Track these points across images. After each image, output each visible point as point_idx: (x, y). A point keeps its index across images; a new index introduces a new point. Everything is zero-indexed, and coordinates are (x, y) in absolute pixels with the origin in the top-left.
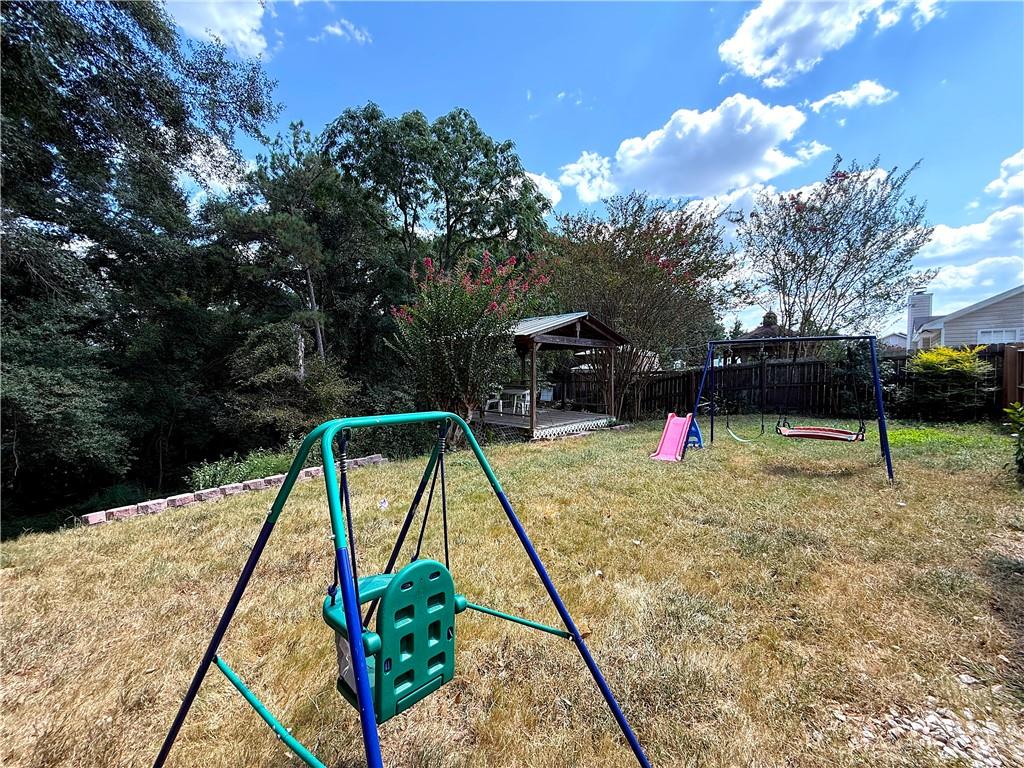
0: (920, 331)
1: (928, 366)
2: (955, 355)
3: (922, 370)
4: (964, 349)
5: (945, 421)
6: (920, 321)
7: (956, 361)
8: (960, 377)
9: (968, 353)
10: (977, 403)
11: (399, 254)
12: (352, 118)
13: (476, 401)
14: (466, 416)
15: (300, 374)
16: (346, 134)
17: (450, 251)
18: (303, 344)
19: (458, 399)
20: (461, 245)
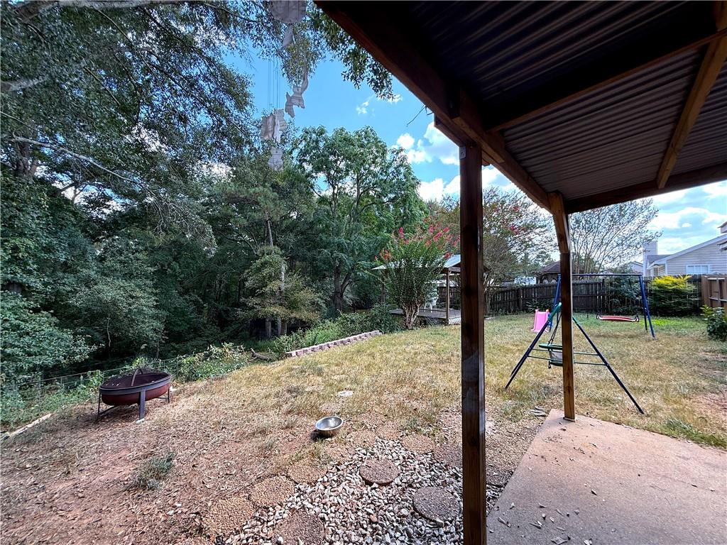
0: (653, 264)
1: (660, 286)
2: (675, 280)
3: (657, 289)
4: (680, 277)
5: (673, 316)
6: (652, 258)
7: (676, 284)
8: (678, 293)
9: (682, 280)
10: (688, 307)
11: (328, 211)
12: (307, 133)
13: (422, 303)
14: (416, 311)
15: (283, 286)
16: (304, 143)
17: (359, 209)
18: (284, 267)
19: (414, 302)
20: (365, 206)
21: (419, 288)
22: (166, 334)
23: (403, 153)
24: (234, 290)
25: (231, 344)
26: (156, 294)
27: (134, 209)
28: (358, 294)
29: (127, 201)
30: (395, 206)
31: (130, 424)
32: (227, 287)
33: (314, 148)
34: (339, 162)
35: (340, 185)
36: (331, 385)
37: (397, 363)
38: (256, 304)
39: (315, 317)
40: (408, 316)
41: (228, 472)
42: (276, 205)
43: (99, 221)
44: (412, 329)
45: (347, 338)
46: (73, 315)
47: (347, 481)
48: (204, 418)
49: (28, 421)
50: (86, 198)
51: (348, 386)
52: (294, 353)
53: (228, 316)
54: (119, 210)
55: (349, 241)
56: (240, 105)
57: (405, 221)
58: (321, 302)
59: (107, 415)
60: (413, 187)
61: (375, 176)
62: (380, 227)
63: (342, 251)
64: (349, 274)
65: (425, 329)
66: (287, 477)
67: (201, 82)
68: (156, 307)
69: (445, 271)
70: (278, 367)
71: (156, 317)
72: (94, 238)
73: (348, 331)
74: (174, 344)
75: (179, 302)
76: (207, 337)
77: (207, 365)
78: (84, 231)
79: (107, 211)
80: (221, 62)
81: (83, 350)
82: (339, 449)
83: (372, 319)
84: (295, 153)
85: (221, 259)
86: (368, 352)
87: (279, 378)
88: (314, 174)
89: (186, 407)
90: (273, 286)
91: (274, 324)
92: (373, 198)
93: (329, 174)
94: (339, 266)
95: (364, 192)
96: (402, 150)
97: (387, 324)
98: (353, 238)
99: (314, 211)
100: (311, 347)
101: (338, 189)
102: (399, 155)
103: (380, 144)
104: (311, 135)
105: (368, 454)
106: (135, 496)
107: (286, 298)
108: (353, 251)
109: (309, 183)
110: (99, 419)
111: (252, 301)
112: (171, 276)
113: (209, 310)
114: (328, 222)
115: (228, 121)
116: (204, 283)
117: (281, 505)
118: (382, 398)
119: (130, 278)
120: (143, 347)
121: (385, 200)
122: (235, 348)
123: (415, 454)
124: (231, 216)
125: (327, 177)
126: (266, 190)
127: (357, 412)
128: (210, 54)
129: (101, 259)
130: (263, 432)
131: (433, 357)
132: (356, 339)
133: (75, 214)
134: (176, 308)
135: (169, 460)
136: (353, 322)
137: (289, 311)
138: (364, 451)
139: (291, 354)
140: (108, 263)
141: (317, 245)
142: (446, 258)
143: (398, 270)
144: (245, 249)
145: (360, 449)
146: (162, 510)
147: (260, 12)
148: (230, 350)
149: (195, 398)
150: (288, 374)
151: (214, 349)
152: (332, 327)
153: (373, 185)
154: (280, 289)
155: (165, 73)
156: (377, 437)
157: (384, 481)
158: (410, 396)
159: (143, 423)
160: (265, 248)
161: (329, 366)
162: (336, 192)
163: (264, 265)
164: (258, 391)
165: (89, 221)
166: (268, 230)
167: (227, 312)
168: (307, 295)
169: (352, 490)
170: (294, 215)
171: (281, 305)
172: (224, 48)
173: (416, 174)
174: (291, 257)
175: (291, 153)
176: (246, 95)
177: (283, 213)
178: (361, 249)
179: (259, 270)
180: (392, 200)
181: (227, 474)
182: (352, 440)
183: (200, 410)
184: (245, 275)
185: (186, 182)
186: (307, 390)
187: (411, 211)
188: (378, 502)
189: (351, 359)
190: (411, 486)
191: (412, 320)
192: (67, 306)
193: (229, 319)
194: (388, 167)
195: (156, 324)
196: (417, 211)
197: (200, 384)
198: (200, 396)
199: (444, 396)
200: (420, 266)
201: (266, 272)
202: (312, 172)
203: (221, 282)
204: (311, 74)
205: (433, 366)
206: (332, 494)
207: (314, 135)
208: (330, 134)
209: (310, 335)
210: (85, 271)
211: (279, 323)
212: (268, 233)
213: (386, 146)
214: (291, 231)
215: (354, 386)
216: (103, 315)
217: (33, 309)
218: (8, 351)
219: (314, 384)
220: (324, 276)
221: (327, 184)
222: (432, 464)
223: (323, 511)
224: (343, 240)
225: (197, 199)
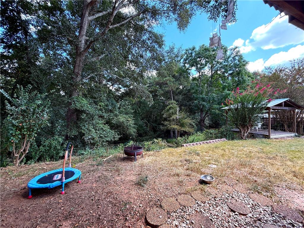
11: (197, 84)
12: (187, 51)
13: (252, 126)
14: (248, 130)
15: (178, 117)
16: (185, 55)
17: (212, 81)
18: (178, 109)
19: (246, 125)
20: (216, 79)
21: (250, 118)
22: (137, 134)
23: (237, 49)
24: (158, 118)
25: (161, 139)
26: (134, 120)
27: (127, 91)
28: (212, 121)
29: (125, 88)
30: (233, 77)
31: (132, 163)
32: (156, 117)
33: (190, 57)
34: (202, 61)
35: (202, 71)
36: (205, 161)
37: (239, 155)
38: (167, 124)
39: (191, 130)
40: (242, 133)
41: (167, 188)
42: (174, 84)
43: (118, 96)
44: (245, 139)
45: (209, 141)
46: (113, 126)
47: (220, 207)
48: (155, 165)
49: (107, 157)
50: (115, 89)
51: (214, 163)
52: (185, 145)
53: (156, 128)
54: (123, 92)
55: (207, 97)
56: (160, 46)
57: (239, 84)
58: (194, 124)
59: (126, 158)
60: (244, 65)
61: (221, 63)
62: (224, 89)
63: (204, 101)
64: (207, 111)
65: (254, 140)
66: (191, 196)
67: (147, 41)
68: (134, 124)
69: (268, 108)
70: (179, 150)
71: (134, 128)
72: (117, 101)
73: (209, 137)
74: (139, 138)
75: (141, 122)
76: (150, 136)
77: (153, 146)
78: (115, 99)
79: (120, 92)
80: (153, 31)
81: (117, 137)
82: (214, 191)
83: (222, 133)
84: (182, 61)
85: (153, 107)
86: (221, 148)
87: (180, 154)
88: (190, 68)
89: (148, 160)
90: (174, 117)
91: (174, 132)
92: (220, 74)
93: (197, 67)
94: (202, 108)
95: (215, 72)
96: (237, 48)
97: (231, 136)
98: (209, 94)
99: (190, 84)
100: (192, 143)
101: (202, 73)
102: (235, 50)
103: (223, 48)
104: (189, 51)
105: (230, 197)
106: (138, 187)
107: (179, 122)
108: (209, 101)
109: (188, 72)
110: (124, 159)
111: (166, 123)
112: (138, 113)
113: (150, 125)
114: (197, 88)
115: (156, 53)
116: (148, 116)
117: (191, 207)
118: (233, 171)
119: (127, 114)
120: (131, 138)
121: (226, 75)
122: (162, 141)
123: (260, 204)
124: (157, 90)
125: (196, 68)
126: (170, 78)
127: (220, 175)
128: (150, 29)
129: (119, 108)
130: (178, 175)
131: (263, 155)
132: (213, 142)
133: (113, 94)
134: (140, 125)
135: (146, 178)
136: (211, 133)
137: (180, 127)
138: (228, 195)
139: (184, 145)
140: (121, 110)
141: (191, 99)
142: (269, 102)
143: (236, 109)
144: (162, 102)
145: (226, 193)
146: (147, 195)
147: (168, 5)
148: (161, 141)
149: (151, 158)
150: (184, 153)
151: (155, 140)
152: (201, 135)
153: (220, 68)
154: (177, 118)
155: (136, 41)
156: (234, 190)
157: (242, 213)
158: (251, 173)
159: (136, 163)
160: (170, 102)
161: (202, 152)
162: (200, 74)
163: (170, 108)
164: (173, 159)
165: (116, 96)
166: (171, 94)
167: (156, 127)
168: (188, 121)
169: (224, 212)
170: (181, 87)
171: (177, 125)
172: (154, 25)
173: (245, 58)
174: (181, 105)
175: (180, 61)
176: (162, 41)
177: (177, 87)
178: (213, 99)
179: (168, 110)
180: (231, 74)
181: (166, 188)
182: (220, 188)
183: (153, 162)
184: (162, 113)
185: (143, 79)
186: (193, 161)
187: (243, 78)
188: (240, 222)
189: (213, 151)
190: (259, 220)
191: (245, 135)
192: (112, 123)
193: (157, 130)
194: (228, 58)
195: (135, 130)
196: (246, 78)
197: (152, 152)
198: (152, 157)
199: (274, 177)
200: (251, 107)
201: (171, 111)
202: (189, 67)
203: (154, 115)
204: (189, 24)
205: (263, 160)
206: (214, 210)
207: (190, 51)
208: (197, 49)
209: (191, 138)
210: (116, 112)
211: (176, 132)
212: (171, 96)
213: (227, 48)
214: (180, 94)
215: (217, 163)
216: (120, 126)
217: (104, 124)
218: (101, 135)
219: (196, 159)
220: (195, 113)
221: (196, 72)
222: (273, 213)
223: (211, 216)
224: (204, 96)
225: (146, 85)
